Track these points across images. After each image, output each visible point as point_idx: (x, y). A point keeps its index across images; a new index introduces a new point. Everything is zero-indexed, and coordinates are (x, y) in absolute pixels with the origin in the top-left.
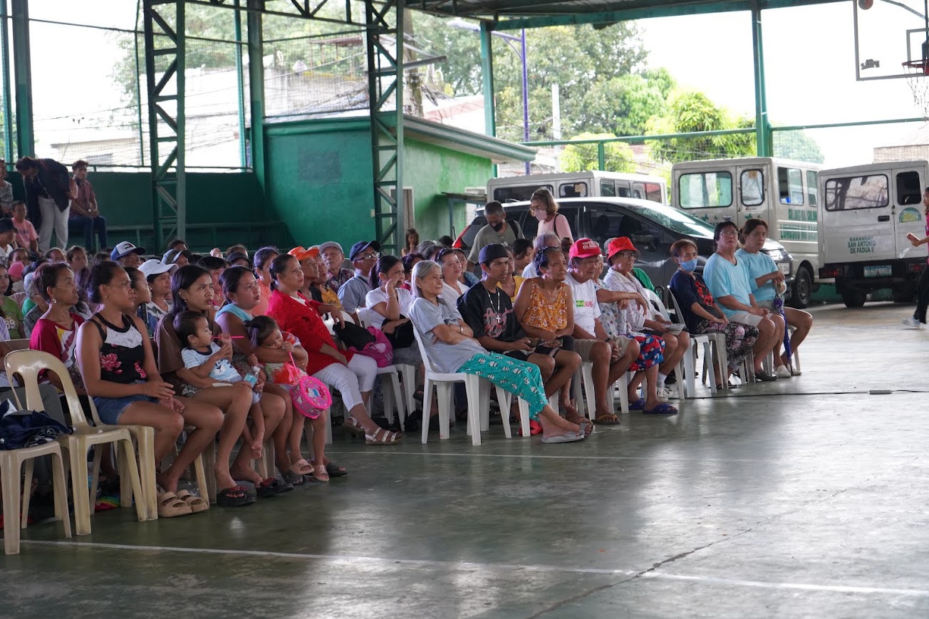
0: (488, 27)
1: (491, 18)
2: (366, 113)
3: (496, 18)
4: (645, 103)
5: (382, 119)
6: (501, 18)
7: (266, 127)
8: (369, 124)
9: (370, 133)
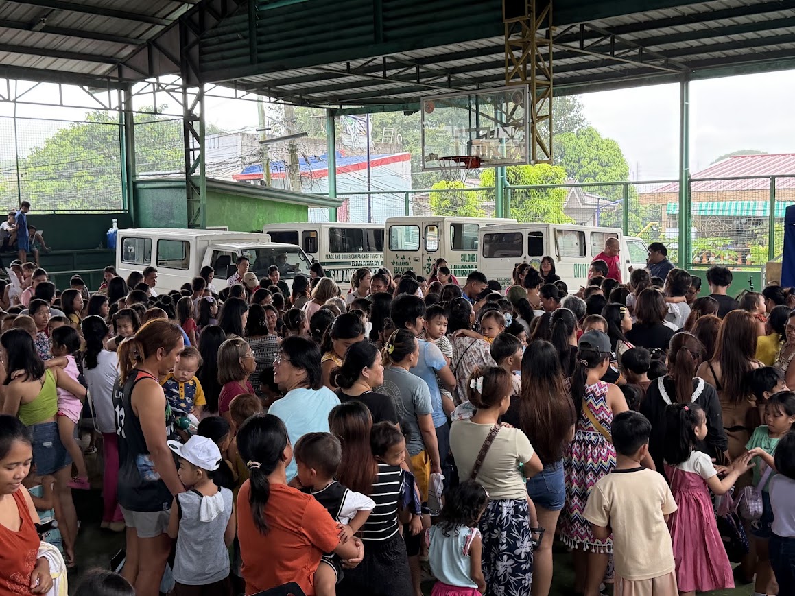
0: (332, 114)
1: (337, 107)
2: (184, 176)
3: (341, 107)
4: (574, 149)
5: (194, 181)
6: (344, 107)
7: (135, 183)
8: (185, 184)
9: (185, 190)
